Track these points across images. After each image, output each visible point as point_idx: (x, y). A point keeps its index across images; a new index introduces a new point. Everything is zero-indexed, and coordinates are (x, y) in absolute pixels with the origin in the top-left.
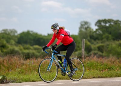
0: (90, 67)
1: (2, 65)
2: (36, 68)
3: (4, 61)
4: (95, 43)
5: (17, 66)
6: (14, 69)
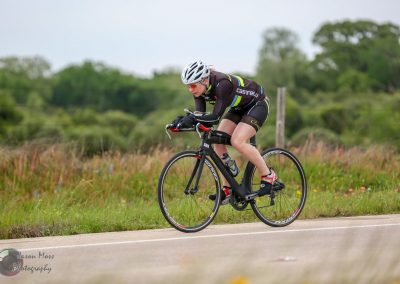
1: (6, 178)
2: (123, 185)
3: (13, 163)
4: (313, 100)
6: (48, 189)
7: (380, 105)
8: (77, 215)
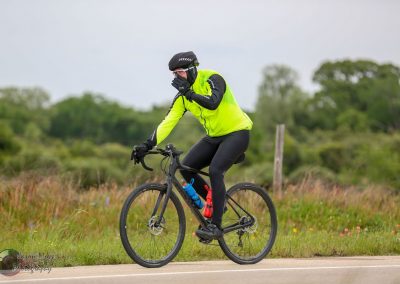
0: (301, 219)
3: (9, 194)
4: (311, 138)
5: (54, 211)
6: (44, 221)
7: (378, 145)
8: (72, 247)
